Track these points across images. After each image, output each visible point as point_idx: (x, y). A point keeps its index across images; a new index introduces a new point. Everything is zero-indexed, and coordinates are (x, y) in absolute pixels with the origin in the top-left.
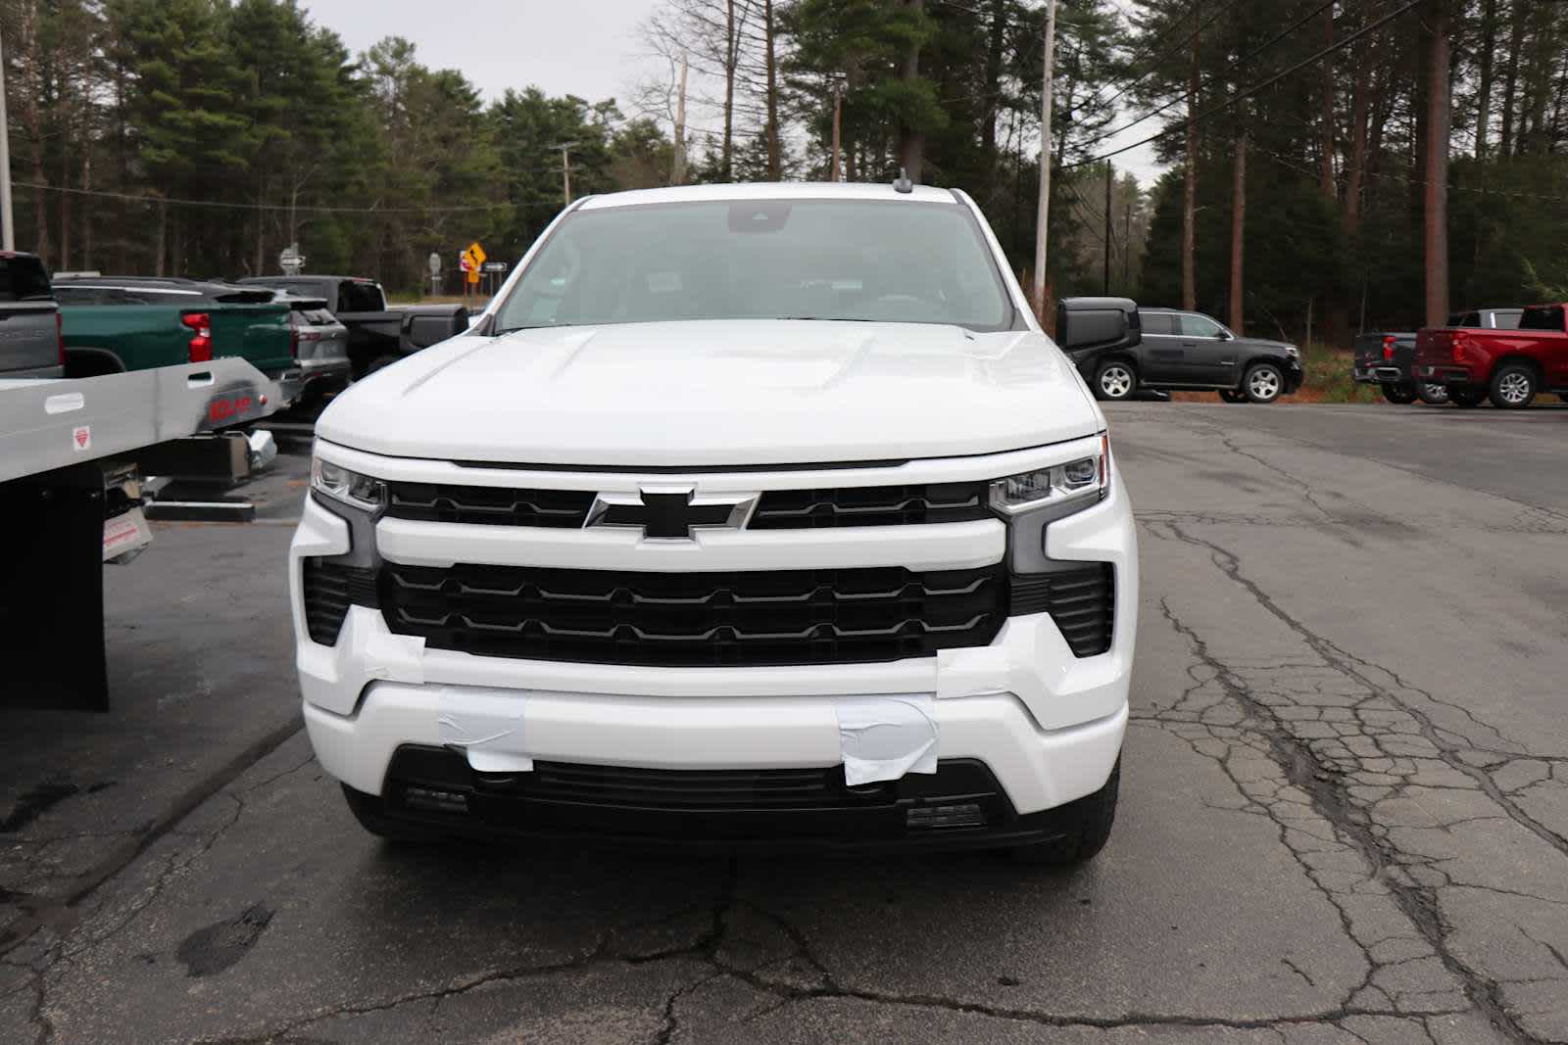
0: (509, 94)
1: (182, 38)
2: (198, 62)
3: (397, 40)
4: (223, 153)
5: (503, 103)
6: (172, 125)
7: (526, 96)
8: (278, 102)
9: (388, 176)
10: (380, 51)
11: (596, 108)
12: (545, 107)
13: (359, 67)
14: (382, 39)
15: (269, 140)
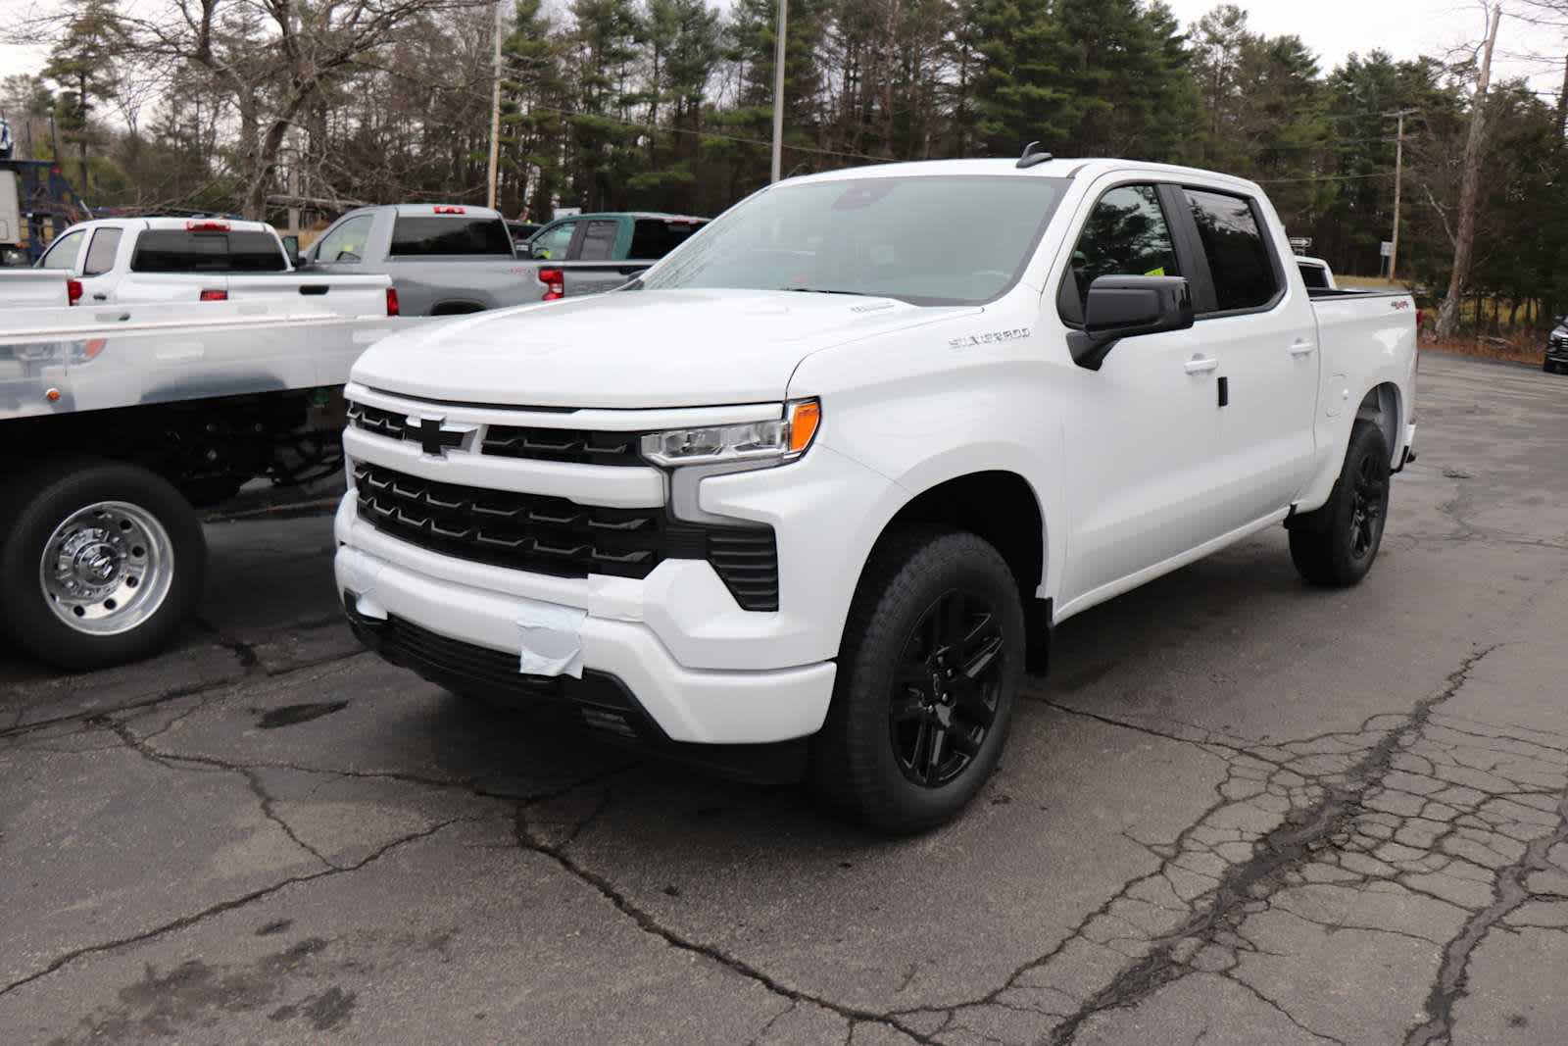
0: (1353, 58)
1: (1019, 18)
2: (1033, 40)
3: (1229, 8)
4: (1048, 125)
5: (1344, 67)
6: (1004, 100)
7: (1371, 60)
8: (1103, 75)
9: (1206, 146)
10: (1210, 20)
11: (1452, 70)
12: (1391, 70)
13: (1188, 37)
14: (1214, 9)
15: (1093, 112)
